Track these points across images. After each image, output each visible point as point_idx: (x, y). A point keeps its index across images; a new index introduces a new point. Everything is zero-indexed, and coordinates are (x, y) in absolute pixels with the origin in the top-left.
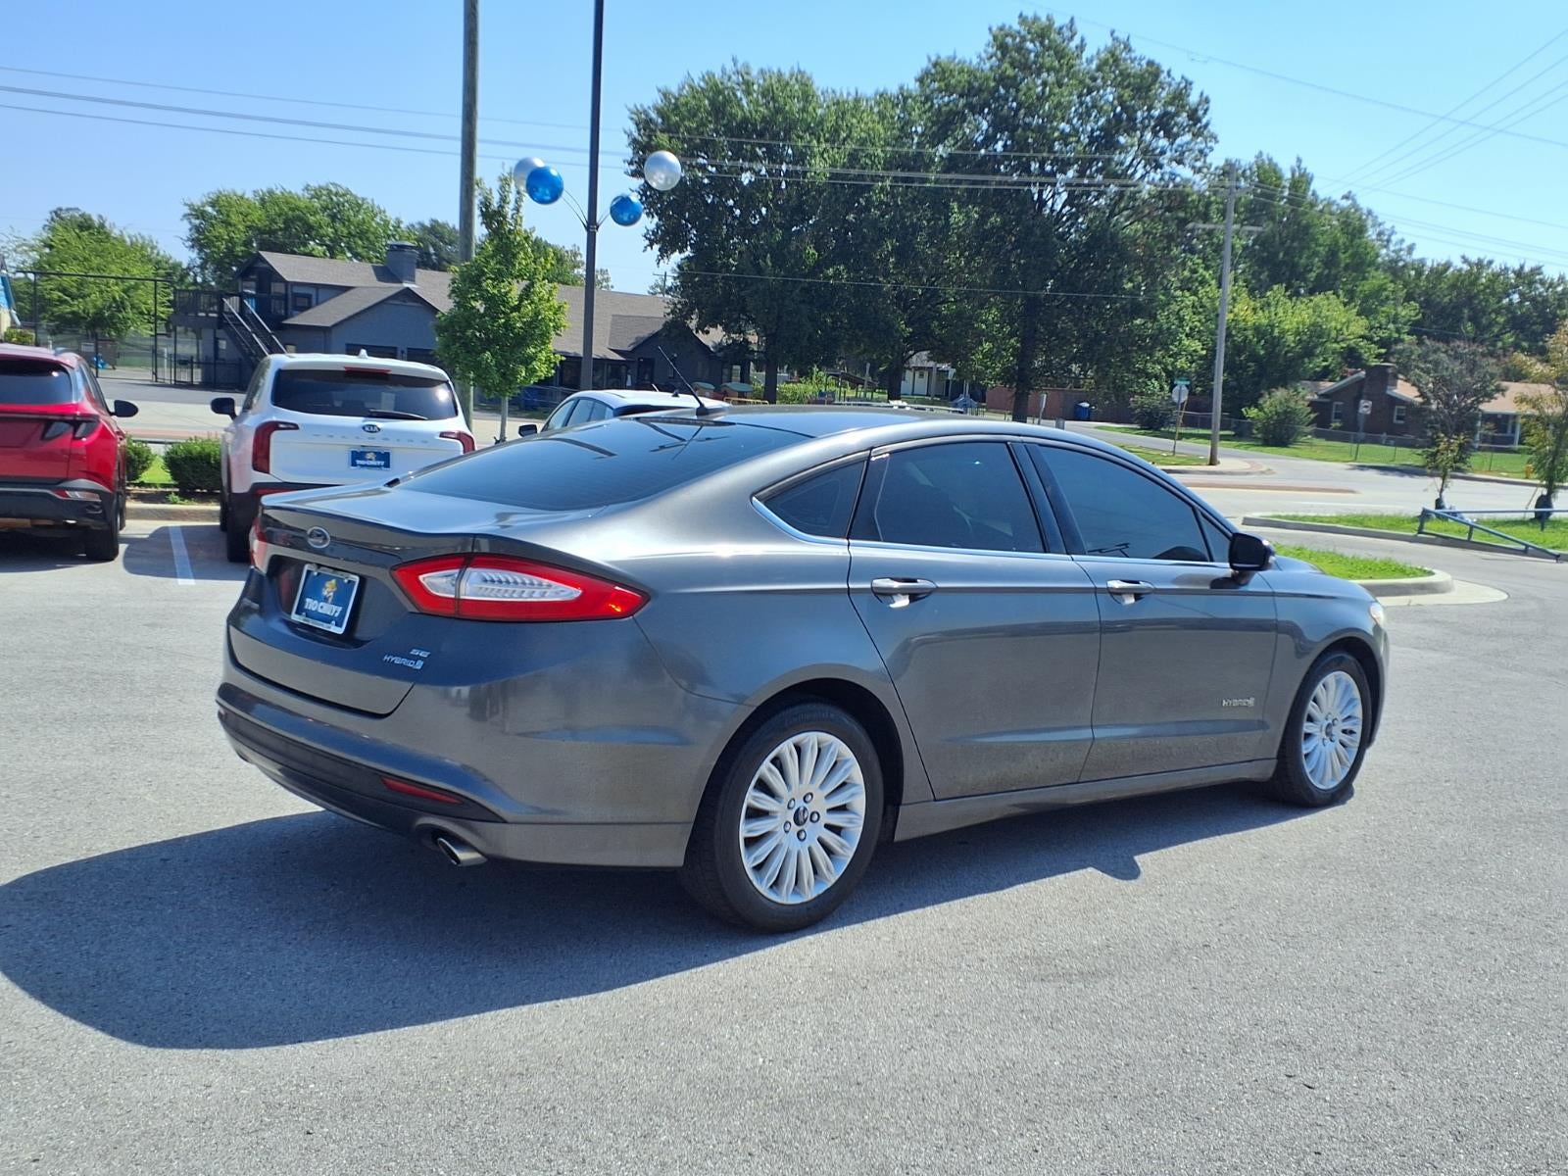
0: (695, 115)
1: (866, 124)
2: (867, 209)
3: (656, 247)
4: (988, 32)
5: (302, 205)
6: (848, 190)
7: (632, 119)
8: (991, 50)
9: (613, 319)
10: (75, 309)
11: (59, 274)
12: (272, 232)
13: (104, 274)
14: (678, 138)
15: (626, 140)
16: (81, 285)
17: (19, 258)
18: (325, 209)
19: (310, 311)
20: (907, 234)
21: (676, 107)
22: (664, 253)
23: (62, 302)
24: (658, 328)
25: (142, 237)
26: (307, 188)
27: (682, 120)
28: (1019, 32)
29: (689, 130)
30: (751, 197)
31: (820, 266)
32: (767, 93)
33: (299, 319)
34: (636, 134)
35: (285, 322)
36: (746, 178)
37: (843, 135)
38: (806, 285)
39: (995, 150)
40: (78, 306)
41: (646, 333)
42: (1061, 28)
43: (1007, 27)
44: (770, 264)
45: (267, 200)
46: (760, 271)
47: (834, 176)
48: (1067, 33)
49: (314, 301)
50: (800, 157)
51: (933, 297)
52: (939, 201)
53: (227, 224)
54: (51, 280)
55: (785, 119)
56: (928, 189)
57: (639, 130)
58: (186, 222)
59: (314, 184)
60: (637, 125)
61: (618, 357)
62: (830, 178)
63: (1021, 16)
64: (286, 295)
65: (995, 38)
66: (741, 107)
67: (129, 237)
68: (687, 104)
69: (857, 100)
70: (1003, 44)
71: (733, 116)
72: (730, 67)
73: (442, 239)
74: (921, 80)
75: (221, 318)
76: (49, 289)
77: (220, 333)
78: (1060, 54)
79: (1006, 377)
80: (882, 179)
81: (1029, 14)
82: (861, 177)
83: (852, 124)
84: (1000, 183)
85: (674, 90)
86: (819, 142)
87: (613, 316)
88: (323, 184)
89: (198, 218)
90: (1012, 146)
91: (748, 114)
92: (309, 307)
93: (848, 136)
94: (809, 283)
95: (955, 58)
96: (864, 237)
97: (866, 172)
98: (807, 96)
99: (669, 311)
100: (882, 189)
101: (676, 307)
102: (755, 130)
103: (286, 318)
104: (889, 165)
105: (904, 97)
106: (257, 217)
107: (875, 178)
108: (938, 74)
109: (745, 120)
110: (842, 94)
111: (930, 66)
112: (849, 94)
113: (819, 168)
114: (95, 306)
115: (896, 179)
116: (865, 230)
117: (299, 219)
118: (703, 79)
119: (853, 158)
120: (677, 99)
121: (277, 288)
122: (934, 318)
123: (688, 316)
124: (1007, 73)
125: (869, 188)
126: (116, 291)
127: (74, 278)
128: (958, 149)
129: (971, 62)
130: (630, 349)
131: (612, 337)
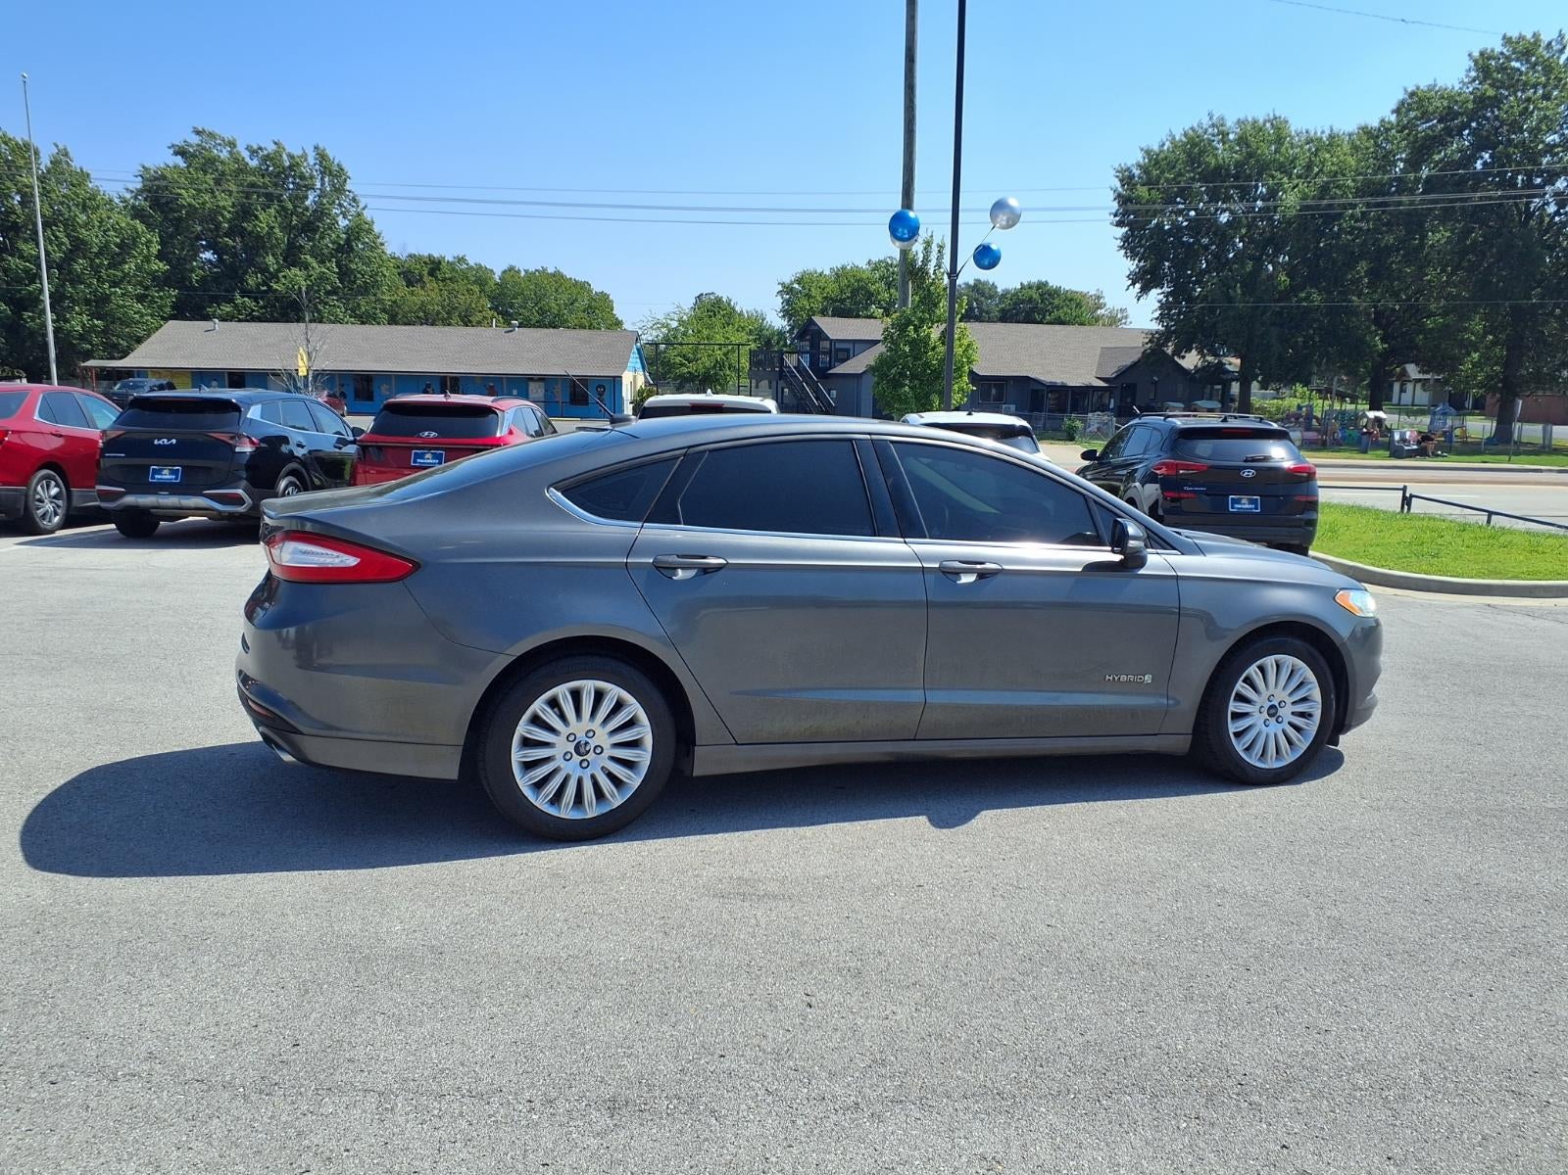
0: (1174, 167)
1: (1338, 157)
2: (1338, 236)
3: (1138, 286)
4: (1468, 58)
5: (864, 276)
6: (1317, 219)
7: (1117, 177)
8: (1473, 74)
9: (1102, 352)
10: (690, 370)
11: (681, 344)
12: (842, 301)
13: (712, 342)
14: (1158, 189)
15: (1112, 196)
16: (695, 352)
17: (655, 333)
18: (882, 278)
19: (849, 362)
20: (1380, 256)
21: (1157, 162)
22: (1145, 290)
23: (682, 365)
24: (1136, 357)
25: (757, 312)
26: (869, 263)
27: (1162, 172)
28: (1502, 53)
29: (1167, 180)
30: (1224, 235)
31: (1293, 290)
32: (1242, 140)
33: (840, 369)
34: (1120, 189)
35: (830, 372)
36: (1224, 218)
37: (1316, 170)
38: (1278, 309)
39: (1475, 168)
40: (692, 367)
41: (1128, 362)
42: (1550, 43)
43: (1489, 51)
44: (1239, 291)
45: (840, 274)
46: (1230, 300)
47: (1304, 208)
48: (1556, 47)
49: (851, 353)
50: (1272, 194)
51: (1416, 312)
52: (1415, 222)
53: (809, 296)
54: (675, 348)
55: (1258, 161)
56: (1401, 212)
57: (1123, 186)
58: (779, 297)
59: (875, 259)
60: (1121, 181)
61: (1102, 384)
62: (1300, 210)
63: (1504, 37)
64: (831, 350)
65: (1476, 62)
66: (1215, 156)
67: (747, 312)
68: (1166, 158)
69: (1331, 137)
70: (1484, 65)
71: (1208, 164)
72: (1206, 122)
73: (983, 294)
74: (1397, 111)
75: (782, 371)
76: (674, 356)
77: (781, 383)
78: (1548, 69)
79: (1488, 385)
80: (1354, 206)
81: (1514, 34)
82: (1330, 206)
83: (1325, 159)
84: (1481, 199)
85: (1156, 148)
86: (1290, 178)
87: (1102, 348)
88: (882, 258)
89: (788, 294)
90: (1493, 163)
91: (1221, 161)
92: (848, 359)
93: (1321, 170)
94: (1281, 307)
95: (1435, 85)
96: (1334, 262)
97: (1336, 201)
98: (1279, 140)
99: (1147, 340)
100: (1352, 216)
101: (1153, 337)
102: (1228, 175)
103: (830, 368)
104: (1360, 192)
105: (1385, 127)
106: (832, 289)
107: (1345, 207)
108: (1416, 104)
109: (1218, 168)
110: (1316, 133)
111: (1406, 96)
112: (1323, 132)
113: (1290, 200)
114: (705, 367)
115: (1368, 205)
116: (1334, 255)
117: (862, 288)
118: (1185, 135)
119: (1324, 190)
120: (1158, 155)
121: (825, 345)
122: (1420, 332)
123: (1165, 344)
124: (1488, 94)
125: (1340, 216)
126: (719, 354)
127: (690, 346)
128: (1438, 171)
129: (1453, 88)
130: (1114, 376)
131: (1100, 365)
